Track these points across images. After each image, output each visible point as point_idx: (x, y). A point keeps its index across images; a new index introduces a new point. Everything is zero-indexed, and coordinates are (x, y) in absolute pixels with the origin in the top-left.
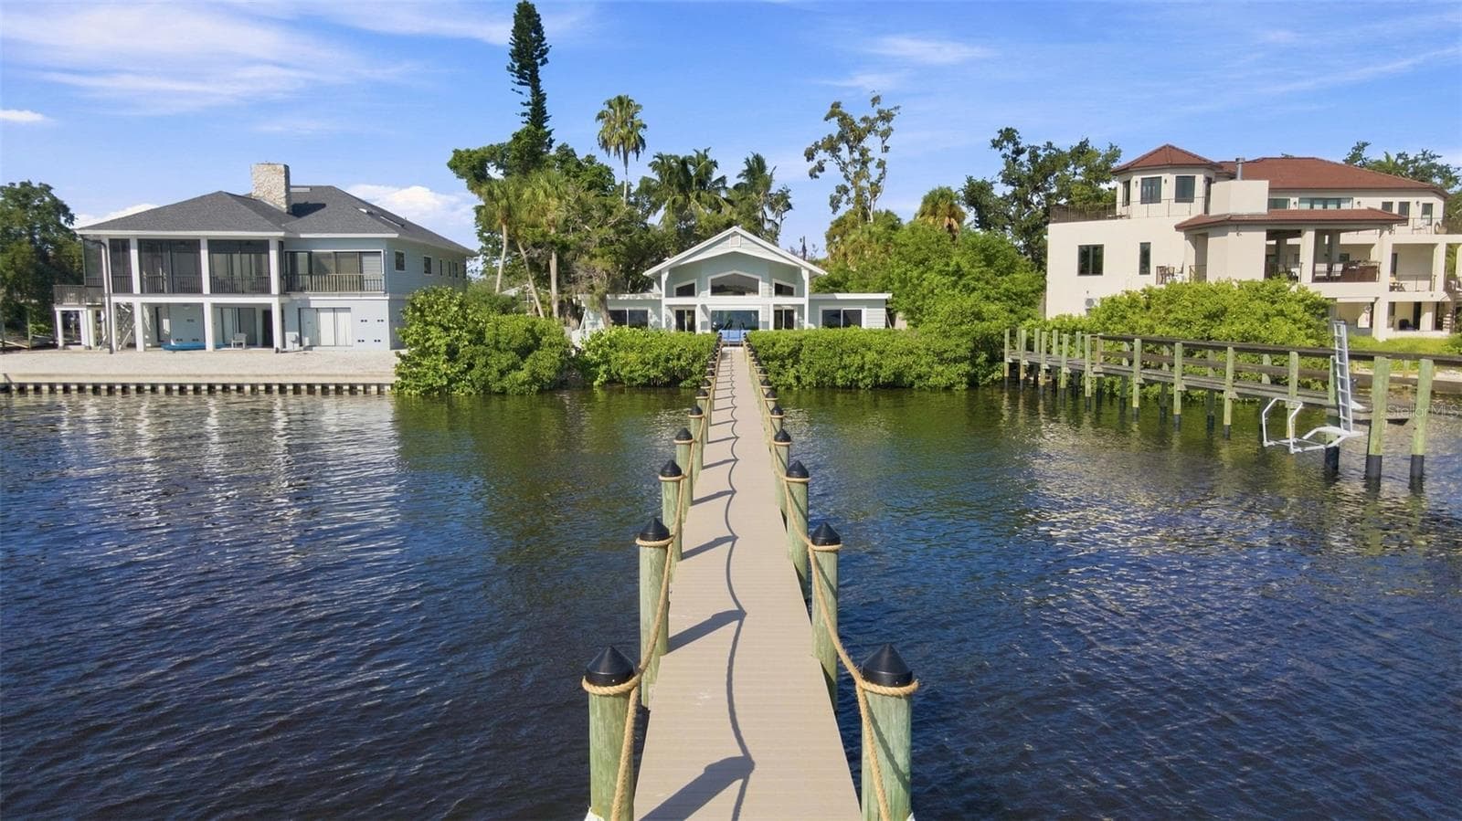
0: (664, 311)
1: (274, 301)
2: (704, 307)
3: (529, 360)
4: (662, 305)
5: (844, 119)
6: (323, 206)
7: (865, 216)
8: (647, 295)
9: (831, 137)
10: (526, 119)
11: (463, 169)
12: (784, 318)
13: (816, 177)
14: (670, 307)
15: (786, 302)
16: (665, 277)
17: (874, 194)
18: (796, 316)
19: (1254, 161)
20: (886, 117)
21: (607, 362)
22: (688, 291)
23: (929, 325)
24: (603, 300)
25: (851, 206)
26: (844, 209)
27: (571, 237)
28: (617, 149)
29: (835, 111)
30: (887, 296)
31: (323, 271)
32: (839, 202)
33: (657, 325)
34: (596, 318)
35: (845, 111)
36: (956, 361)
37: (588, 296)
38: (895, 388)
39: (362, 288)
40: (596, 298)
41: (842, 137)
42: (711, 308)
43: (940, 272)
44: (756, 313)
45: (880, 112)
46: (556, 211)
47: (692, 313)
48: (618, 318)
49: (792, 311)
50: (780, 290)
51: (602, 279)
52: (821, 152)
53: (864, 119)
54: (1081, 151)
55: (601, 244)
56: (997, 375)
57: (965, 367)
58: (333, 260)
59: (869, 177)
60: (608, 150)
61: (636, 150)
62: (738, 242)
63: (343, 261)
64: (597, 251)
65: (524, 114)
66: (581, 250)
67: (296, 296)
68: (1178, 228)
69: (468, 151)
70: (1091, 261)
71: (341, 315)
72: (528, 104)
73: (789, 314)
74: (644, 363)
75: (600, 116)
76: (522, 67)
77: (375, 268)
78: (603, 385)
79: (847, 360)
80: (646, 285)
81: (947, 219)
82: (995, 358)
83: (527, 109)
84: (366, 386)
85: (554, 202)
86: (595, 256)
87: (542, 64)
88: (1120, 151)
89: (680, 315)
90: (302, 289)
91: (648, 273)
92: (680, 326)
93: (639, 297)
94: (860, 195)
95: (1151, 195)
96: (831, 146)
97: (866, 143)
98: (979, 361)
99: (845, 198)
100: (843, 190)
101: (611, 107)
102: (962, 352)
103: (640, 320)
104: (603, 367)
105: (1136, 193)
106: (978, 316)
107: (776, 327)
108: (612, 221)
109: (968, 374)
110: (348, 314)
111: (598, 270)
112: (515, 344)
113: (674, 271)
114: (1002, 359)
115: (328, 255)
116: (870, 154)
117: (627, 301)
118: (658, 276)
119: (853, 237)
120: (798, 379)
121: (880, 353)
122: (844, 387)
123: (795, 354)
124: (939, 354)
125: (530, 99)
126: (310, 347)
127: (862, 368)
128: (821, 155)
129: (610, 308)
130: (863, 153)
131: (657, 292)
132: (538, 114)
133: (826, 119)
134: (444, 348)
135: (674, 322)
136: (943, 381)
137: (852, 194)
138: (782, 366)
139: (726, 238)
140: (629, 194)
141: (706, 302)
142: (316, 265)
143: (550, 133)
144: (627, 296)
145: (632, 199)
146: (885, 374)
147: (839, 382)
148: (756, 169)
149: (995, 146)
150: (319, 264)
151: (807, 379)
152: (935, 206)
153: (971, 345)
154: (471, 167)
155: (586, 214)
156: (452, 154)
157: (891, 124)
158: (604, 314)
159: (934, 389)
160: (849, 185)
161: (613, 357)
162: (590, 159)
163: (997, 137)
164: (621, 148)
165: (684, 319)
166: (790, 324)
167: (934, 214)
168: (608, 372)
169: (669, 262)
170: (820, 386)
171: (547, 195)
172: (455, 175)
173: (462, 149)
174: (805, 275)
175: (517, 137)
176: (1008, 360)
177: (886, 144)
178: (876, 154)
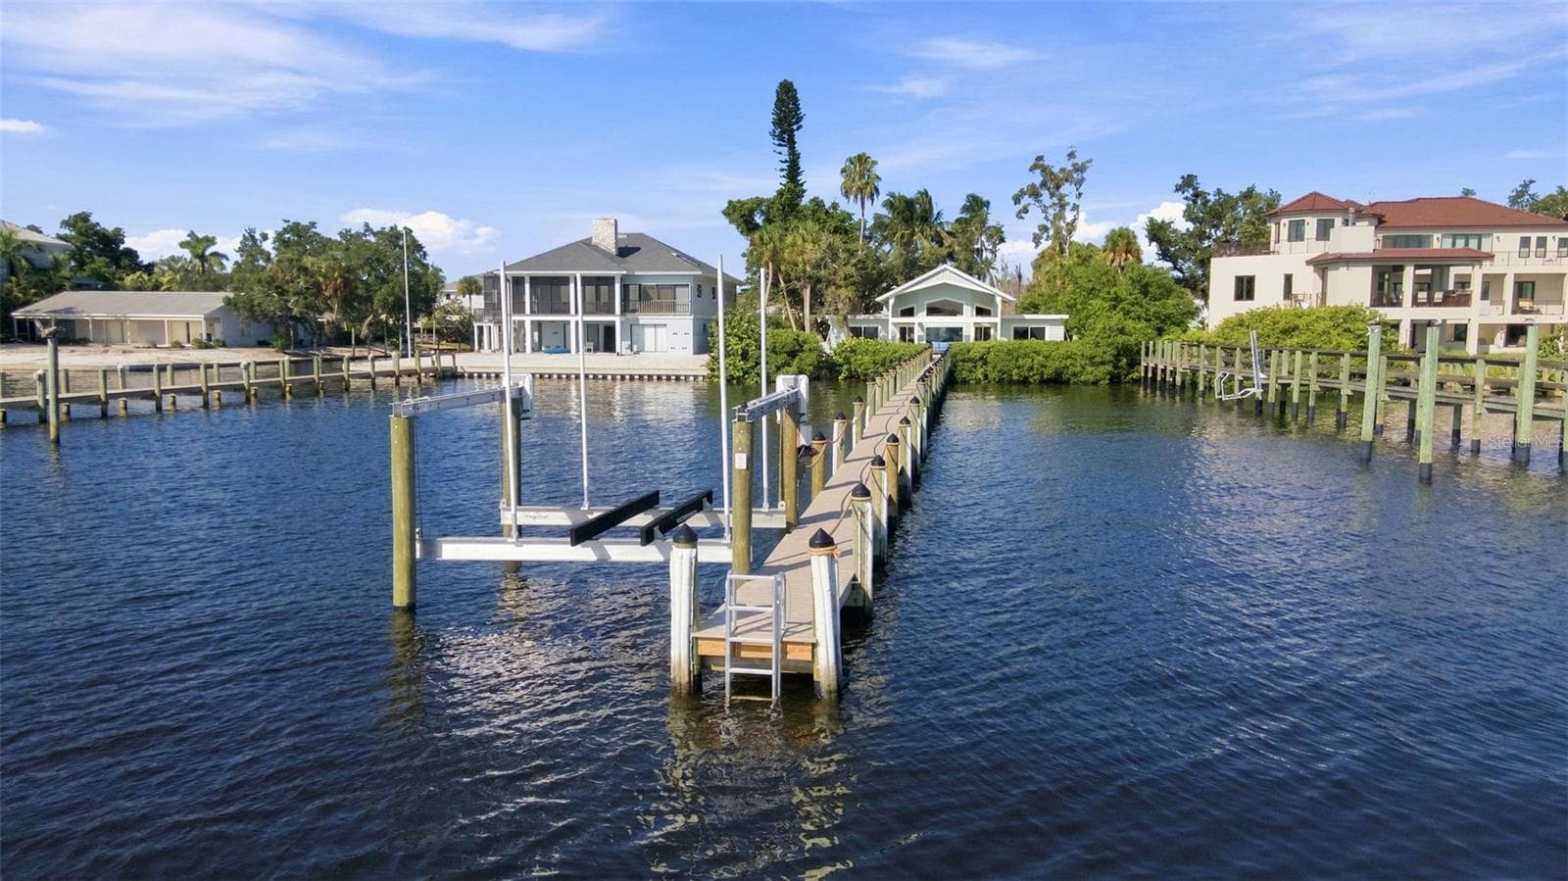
0: (891, 328)
1: (616, 319)
2: (920, 325)
3: (797, 359)
4: (889, 323)
5: (1044, 170)
6: (638, 249)
7: (1062, 251)
8: (878, 315)
9: (1033, 185)
10: (784, 173)
11: (736, 215)
12: (983, 333)
13: (1022, 218)
14: (895, 324)
15: (985, 320)
16: (891, 302)
17: (1070, 232)
18: (992, 331)
19: (1408, 202)
20: (1080, 169)
21: (849, 363)
22: (909, 312)
23: (1089, 339)
24: (845, 318)
25: (1050, 243)
26: (1045, 244)
27: (823, 272)
28: (856, 197)
29: (1038, 164)
30: (1066, 317)
31: (649, 298)
32: (1041, 238)
33: (885, 338)
34: (839, 333)
35: (1046, 163)
36: (1103, 363)
37: (835, 317)
38: (1056, 382)
39: (674, 310)
40: (841, 318)
41: (1044, 184)
42: (926, 326)
43: (1104, 299)
44: (961, 329)
45: (1074, 165)
46: (813, 253)
47: (912, 330)
48: (856, 332)
49: (989, 328)
50: (980, 312)
51: (845, 304)
52: (1026, 197)
53: (1063, 170)
54: (1248, 195)
55: (845, 279)
56: (1135, 375)
57: (1109, 368)
58: (655, 290)
59: (1064, 218)
60: (847, 197)
61: (872, 196)
62: (948, 275)
63: (663, 291)
64: (842, 283)
65: (782, 170)
66: (829, 283)
67: (630, 316)
68: (1308, 263)
69: (739, 202)
70: (1245, 288)
71: (659, 329)
72: (786, 161)
73: (987, 330)
74: (875, 363)
75: (843, 171)
76: (782, 132)
77: (684, 296)
78: (845, 379)
79: (1021, 362)
80: (878, 308)
81: (1124, 255)
82: (1134, 363)
83: (786, 166)
84: (687, 377)
85: (809, 246)
86: (840, 287)
87: (798, 129)
88: (1279, 196)
89: (903, 331)
90: (634, 311)
91: (879, 299)
92: (903, 338)
93: (872, 317)
94: (1058, 232)
95: (1297, 234)
96: (1035, 193)
97: (1062, 190)
98: (1120, 364)
99: (1045, 236)
100: (1044, 229)
101: (852, 163)
102: (1107, 357)
103: (872, 334)
104: (845, 367)
105: (1284, 232)
106: (1122, 331)
107: (976, 339)
108: (854, 261)
109: (1110, 373)
110: (664, 329)
111: (843, 297)
112: (787, 349)
113: (899, 298)
114: (1140, 364)
115: (652, 287)
116: (1067, 199)
117: (862, 320)
118: (886, 302)
119: (1047, 269)
120: (986, 377)
121: (1046, 357)
122: (1018, 382)
123: (983, 360)
124: (1092, 358)
125: (787, 158)
126: (638, 352)
127: (1031, 369)
128: (1026, 200)
129: (851, 325)
130: (1061, 198)
131: (886, 313)
132: (793, 171)
133: (1031, 171)
134: (740, 352)
135: (898, 335)
136: (1091, 378)
137: (1051, 232)
138: (975, 367)
139: (939, 273)
140: (865, 229)
141: (922, 320)
142: (644, 294)
143: (803, 185)
144: (863, 317)
145: (867, 233)
146: (1048, 372)
147: (1015, 378)
148: (976, 206)
149: (1177, 190)
150: (646, 293)
151: (992, 376)
152: (1115, 244)
153: (1114, 352)
154: (743, 216)
155: (835, 257)
156: (726, 205)
157: (1085, 175)
158: (846, 329)
159: (1085, 383)
160: (1049, 225)
161: (852, 360)
162: (835, 206)
163: (1180, 182)
164: (859, 197)
165: (905, 333)
166: (987, 336)
167: (1114, 251)
168: (849, 370)
169: (896, 290)
170: (1000, 381)
171: (804, 241)
172: (727, 221)
173: (734, 200)
174: (998, 300)
175: (780, 193)
176: (1144, 364)
177: (1081, 191)
178: (1071, 199)
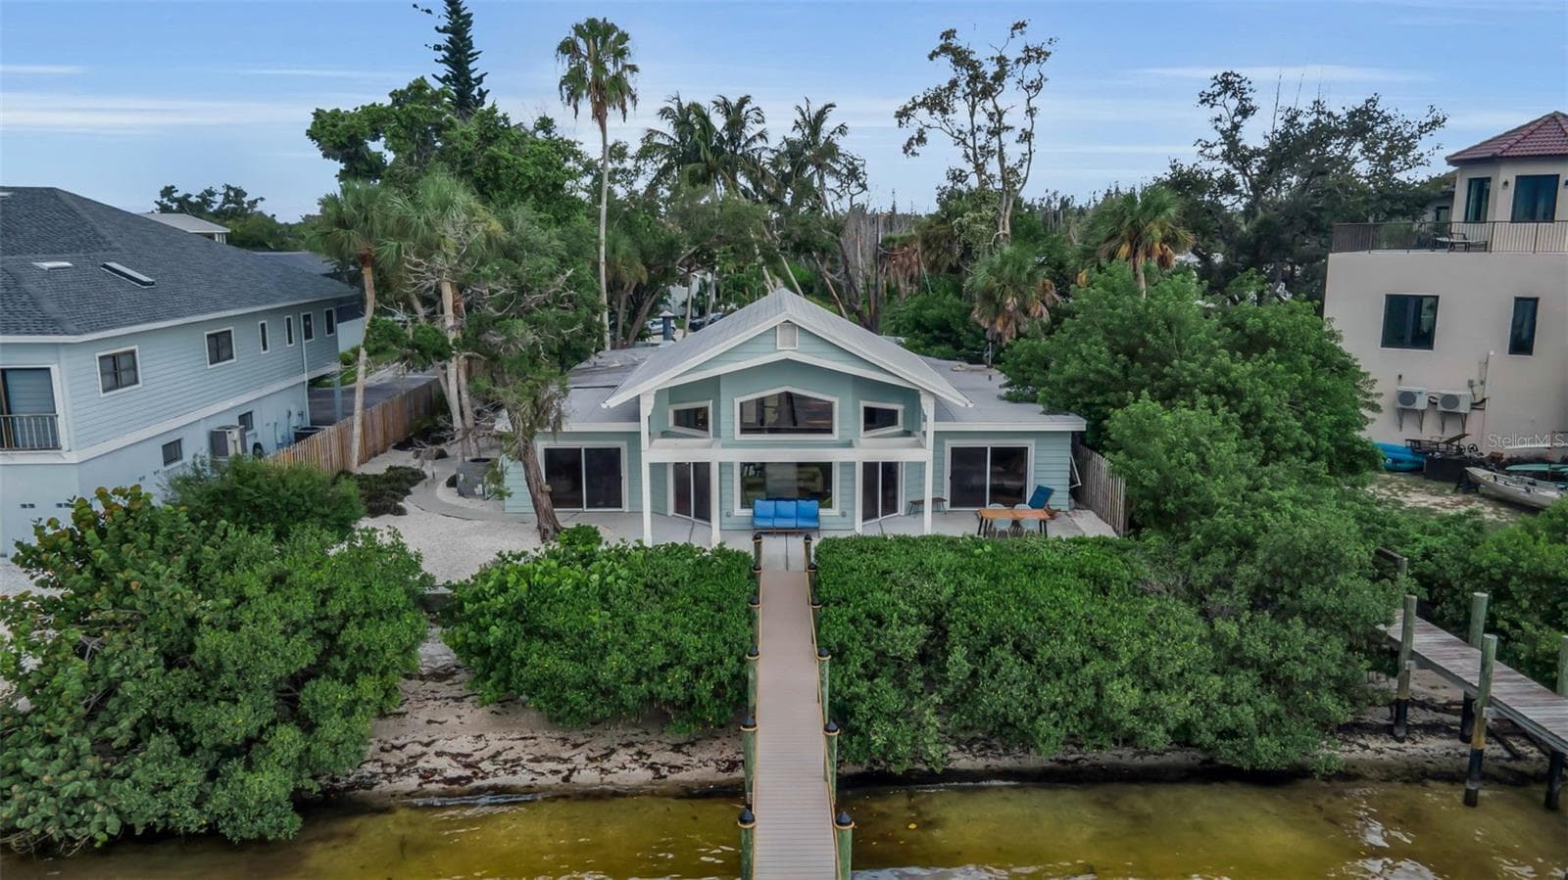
5: (961, 58)
9: (937, 88)
12: (882, 474)
13: (913, 154)
17: (1014, 184)
20: (1035, 55)
22: (697, 418)
29: (946, 45)
35: (963, 45)
41: (956, 87)
42: (740, 464)
44: (829, 467)
45: (1025, 47)
52: (922, 112)
53: (997, 60)
59: (1001, 157)
60: (571, 107)
65: (438, 48)
69: (335, 113)
70: (1410, 323)
72: (445, 30)
73: (891, 466)
77: (38, 399)
83: (443, 39)
96: (942, 105)
101: (579, 34)
105: (1504, 202)
116: (1006, 121)
117: (580, 434)
125: (445, 22)
128: (922, 118)
130: (995, 115)
132: (459, 48)
133: (931, 57)
143: (479, 80)
149: (1204, 103)
156: (312, 119)
157: (1045, 70)
163: (1209, 87)
164: (596, 105)
173: (327, 110)
174: (927, 402)
177: (1036, 101)
178: (1015, 118)
